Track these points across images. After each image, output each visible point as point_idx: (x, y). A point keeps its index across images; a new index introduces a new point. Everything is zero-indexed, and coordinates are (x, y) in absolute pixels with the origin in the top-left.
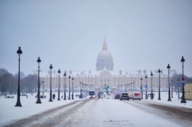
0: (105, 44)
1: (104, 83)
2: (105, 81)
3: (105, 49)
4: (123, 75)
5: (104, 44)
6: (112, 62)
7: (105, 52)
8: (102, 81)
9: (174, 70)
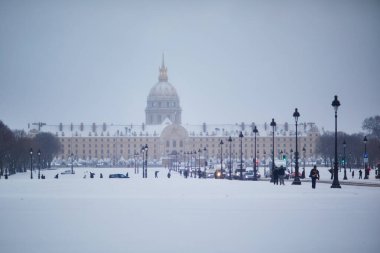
0: (163, 70)
1: (171, 149)
2: (174, 145)
3: (163, 79)
4: (210, 133)
5: (161, 70)
6: (179, 107)
7: (164, 85)
8: (168, 145)
9: (311, 124)
